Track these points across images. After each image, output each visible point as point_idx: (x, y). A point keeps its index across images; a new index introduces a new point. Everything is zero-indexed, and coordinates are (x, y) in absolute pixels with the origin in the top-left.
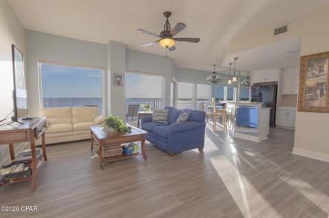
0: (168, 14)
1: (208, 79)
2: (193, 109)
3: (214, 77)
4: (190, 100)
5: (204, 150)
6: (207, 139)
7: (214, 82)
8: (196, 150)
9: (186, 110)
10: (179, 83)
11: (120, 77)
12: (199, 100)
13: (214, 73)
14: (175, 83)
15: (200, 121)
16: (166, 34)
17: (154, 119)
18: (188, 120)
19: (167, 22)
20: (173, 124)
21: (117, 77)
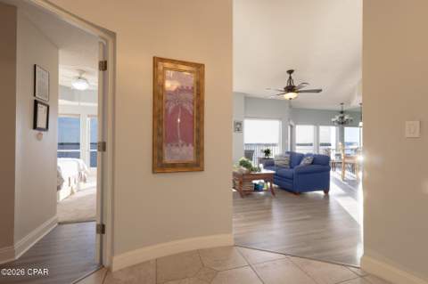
0: (291, 72)
1: (333, 120)
2: (316, 153)
3: (342, 118)
4: (311, 145)
5: (330, 193)
6: (332, 185)
7: (343, 123)
8: (321, 193)
9: (309, 155)
10: (297, 127)
11: (240, 124)
12: (322, 145)
13: (342, 112)
14: (291, 126)
15: (324, 165)
16: (290, 89)
17: (276, 163)
18: (312, 163)
19: (290, 78)
20: (296, 167)
21: (238, 123)
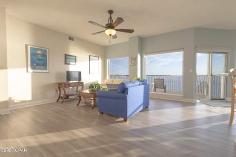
0: (111, 12)
